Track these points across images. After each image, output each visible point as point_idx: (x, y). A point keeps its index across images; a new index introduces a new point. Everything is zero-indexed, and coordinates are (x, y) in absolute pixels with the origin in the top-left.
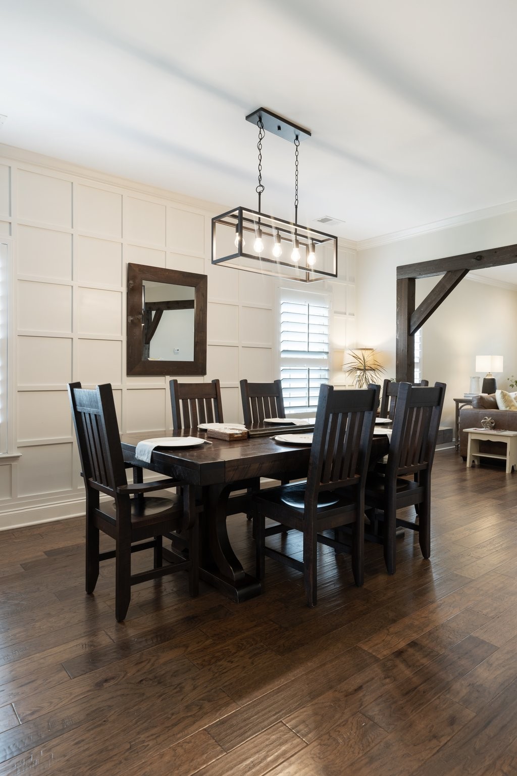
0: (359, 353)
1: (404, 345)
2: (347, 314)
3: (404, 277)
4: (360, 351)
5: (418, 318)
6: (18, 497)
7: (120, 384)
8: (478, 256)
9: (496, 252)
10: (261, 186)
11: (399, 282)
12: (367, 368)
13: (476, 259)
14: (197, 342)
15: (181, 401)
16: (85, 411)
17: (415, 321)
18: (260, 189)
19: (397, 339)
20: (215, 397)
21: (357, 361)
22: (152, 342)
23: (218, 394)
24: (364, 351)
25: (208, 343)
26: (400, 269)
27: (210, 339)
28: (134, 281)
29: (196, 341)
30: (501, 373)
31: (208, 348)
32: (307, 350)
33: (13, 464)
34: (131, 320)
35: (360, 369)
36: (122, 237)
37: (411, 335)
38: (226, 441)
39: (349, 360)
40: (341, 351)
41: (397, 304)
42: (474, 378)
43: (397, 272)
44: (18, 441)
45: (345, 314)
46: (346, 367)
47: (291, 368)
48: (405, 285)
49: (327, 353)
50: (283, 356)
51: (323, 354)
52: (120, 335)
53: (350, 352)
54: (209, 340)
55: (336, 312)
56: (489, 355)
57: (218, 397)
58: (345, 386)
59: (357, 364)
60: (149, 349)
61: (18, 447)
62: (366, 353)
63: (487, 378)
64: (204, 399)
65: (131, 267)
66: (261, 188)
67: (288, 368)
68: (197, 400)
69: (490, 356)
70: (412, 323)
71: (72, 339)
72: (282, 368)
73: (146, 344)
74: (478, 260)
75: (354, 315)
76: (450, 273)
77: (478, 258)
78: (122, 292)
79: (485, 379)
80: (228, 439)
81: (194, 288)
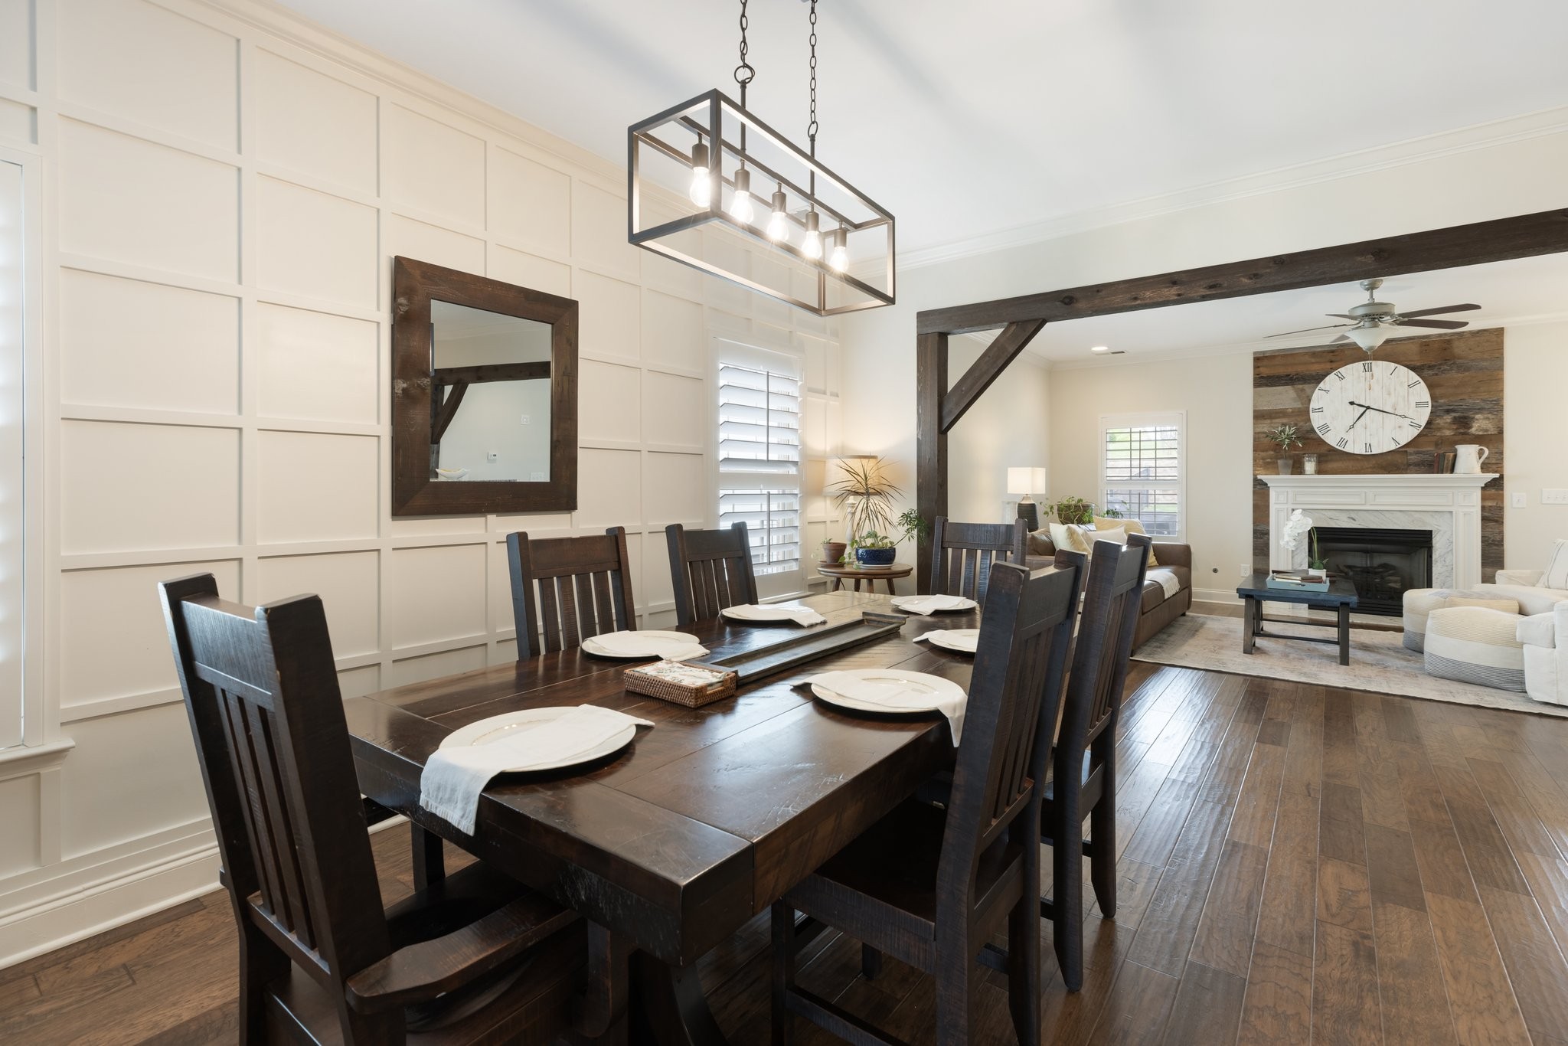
0: (856, 465)
1: (931, 450)
2: (828, 393)
3: (930, 331)
4: (858, 460)
5: (957, 404)
6: (63, 860)
7: (375, 537)
8: (1066, 297)
9: (1098, 291)
10: (745, 66)
11: (922, 339)
12: (871, 491)
13: (1062, 302)
14: (558, 441)
15: (536, 583)
16: (225, 687)
17: (951, 407)
18: (744, 74)
19: (918, 439)
20: (615, 567)
21: (851, 478)
22: (445, 440)
23: (622, 561)
24: (865, 461)
25: (579, 444)
26: (923, 316)
27: (586, 435)
28: (409, 300)
29: (555, 438)
30: (1042, 495)
31: (579, 451)
32: (765, 459)
33: (44, 771)
34: (404, 390)
35: (856, 493)
36: (378, 196)
37: (943, 432)
38: (682, 707)
39: (836, 475)
40: (821, 460)
41: (918, 377)
42: (1008, 503)
43: (918, 321)
44: (62, 707)
45: (825, 393)
46: (834, 489)
47: (736, 492)
48: (932, 344)
49: (795, 463)
50: (723, 469)
51: (790, 465)
52: (375, 423)
53: (838, 462)
54: (583, 438)
55: (811, 390)
56: (1029, 466)
57: (623, 568)
58: (825, 522)
59: (852, 483)
60: (438, 452)
61: (62, 724)
62: (869, 465)
63: (1023, 502)
64: (591, 574)
65: (402, 268)
66: (747, 73)
67: (731, 492)
68: (573, 577)
69: (1030, 468)
70: (945, 411)
71: (240, 429)
72: (722, 493)
73: (432, 443)
74: (1066, 304)
75: (837, 396)
76: (1014, 328)
77: (1067, 301)
78: (378, 323)
79: (1020, 505)
80: (690, 702)
81: (549, 327)
